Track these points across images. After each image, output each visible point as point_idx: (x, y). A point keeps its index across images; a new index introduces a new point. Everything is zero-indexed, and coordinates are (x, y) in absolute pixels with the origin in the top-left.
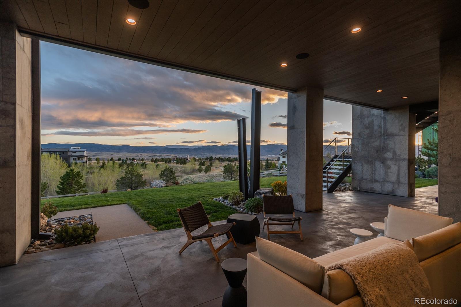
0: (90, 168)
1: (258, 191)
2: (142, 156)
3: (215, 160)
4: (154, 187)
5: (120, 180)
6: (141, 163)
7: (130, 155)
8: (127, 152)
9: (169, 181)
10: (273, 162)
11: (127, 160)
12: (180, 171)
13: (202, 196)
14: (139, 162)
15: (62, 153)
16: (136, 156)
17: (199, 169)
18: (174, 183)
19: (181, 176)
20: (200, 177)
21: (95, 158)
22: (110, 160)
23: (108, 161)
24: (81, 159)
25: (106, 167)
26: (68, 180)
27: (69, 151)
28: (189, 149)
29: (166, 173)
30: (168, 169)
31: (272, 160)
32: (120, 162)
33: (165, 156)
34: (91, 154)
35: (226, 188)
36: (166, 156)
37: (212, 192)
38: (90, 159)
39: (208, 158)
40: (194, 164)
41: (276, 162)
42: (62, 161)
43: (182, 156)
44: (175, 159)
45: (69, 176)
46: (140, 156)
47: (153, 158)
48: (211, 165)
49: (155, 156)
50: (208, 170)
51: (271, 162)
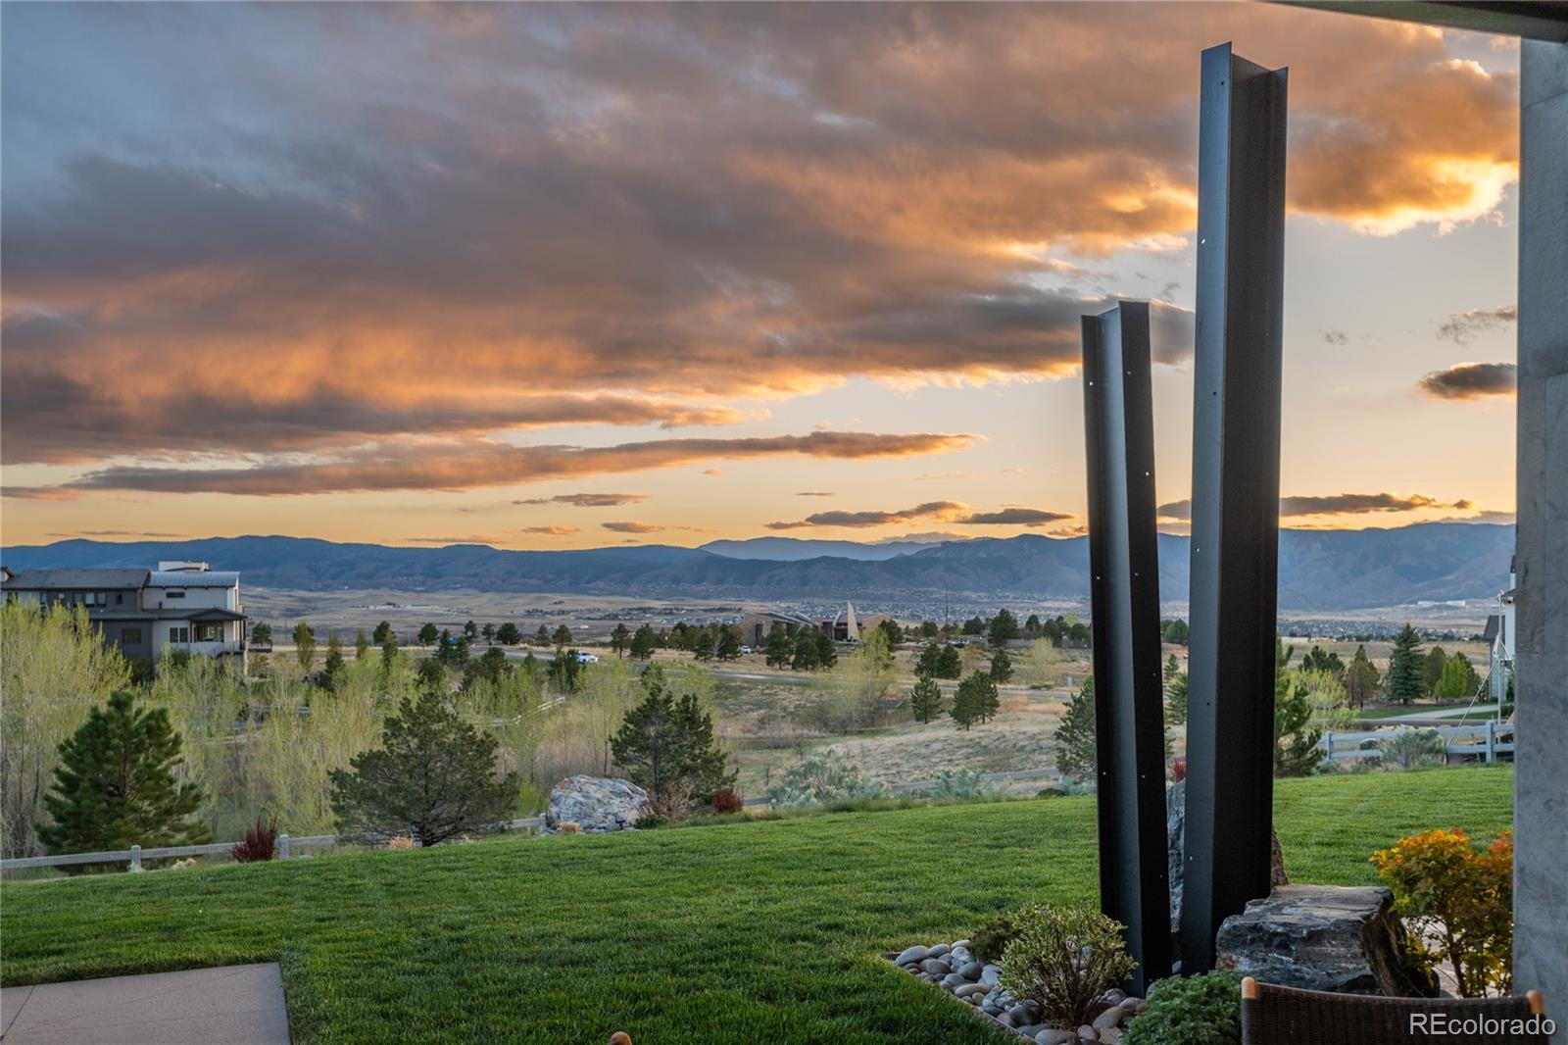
0: (258, 689)
1: (1249, 909)
2: (563, 612)
3: (1028, 637)
4: (571, 823)
5: (352, 770)
6: (553, 658)
7: (489, 608)
8: (476, 587)
9: (670, 786)
10: (1450, 649)
11: (474, 636)
12: (792, 709)
13: (825, 919)
14: (541, 649)
15: (113, 597)
16: (530, 613)
17: (914, 700)
18: (708, 802)
19: (799, 745)
20: (923, 751)
21: (292, 623)
22: (370, 638)
23: (361, 644)
24: (210, 631)
25: (345, 683)
26: (97, 760)
27: (146, 586)
28: (856, 562)
29: (652, 731)
30: (668, 700)
31: (1448, 638)
32: (431, 650)
33: (700, 609)
34: (269, 603)
35: (1036, 852)
36: (711, 610)
37: (915, 891)
38: (261, 634)
39: (984, 627)
40: (887, 667)
41: (1472, 651)
42: (104, 646)
43: (803, 610)
44: (766, 632)
45: (102, 739)
46: (552, 613)
47: (627, 624)
48: (1001, 670)
49: (645, 610)
50: (976, 703)
51: (1438, 651)
